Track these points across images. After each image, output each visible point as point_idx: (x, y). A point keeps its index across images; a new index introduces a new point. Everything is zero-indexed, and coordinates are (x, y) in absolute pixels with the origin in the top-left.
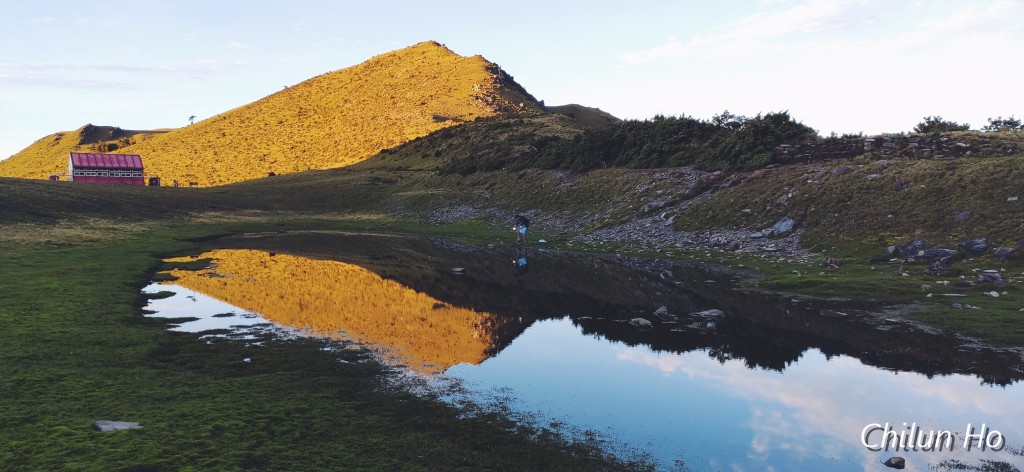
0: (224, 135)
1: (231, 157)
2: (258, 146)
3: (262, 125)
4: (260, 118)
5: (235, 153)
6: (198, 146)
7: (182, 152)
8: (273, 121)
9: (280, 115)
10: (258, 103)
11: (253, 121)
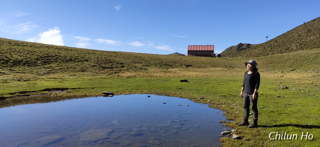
0: (277, 42)
1: (276, 49)
2: (287, 45)
3: (292, 37)
4: (292, 35)
5: (278, 48)
6: (266, 47)
7: (260, 49)
8: (297, 35)
9: (300, 33)
10: (292, 30)
11: (289, 36)
